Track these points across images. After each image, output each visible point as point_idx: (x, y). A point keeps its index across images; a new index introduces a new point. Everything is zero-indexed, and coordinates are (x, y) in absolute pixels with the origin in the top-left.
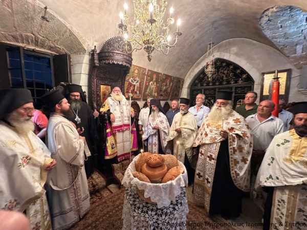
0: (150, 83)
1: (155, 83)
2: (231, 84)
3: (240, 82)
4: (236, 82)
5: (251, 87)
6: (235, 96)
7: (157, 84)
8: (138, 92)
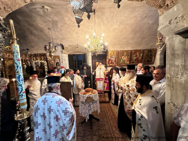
0: (122, 57)
1: (126, 57)
7: (128, 57)
8: (115, 63)
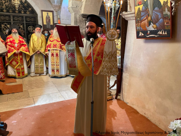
2: (22, 13)
3: (28, 13)
4: (25, 13)
5: (35, 18)
6: (26, 24)
